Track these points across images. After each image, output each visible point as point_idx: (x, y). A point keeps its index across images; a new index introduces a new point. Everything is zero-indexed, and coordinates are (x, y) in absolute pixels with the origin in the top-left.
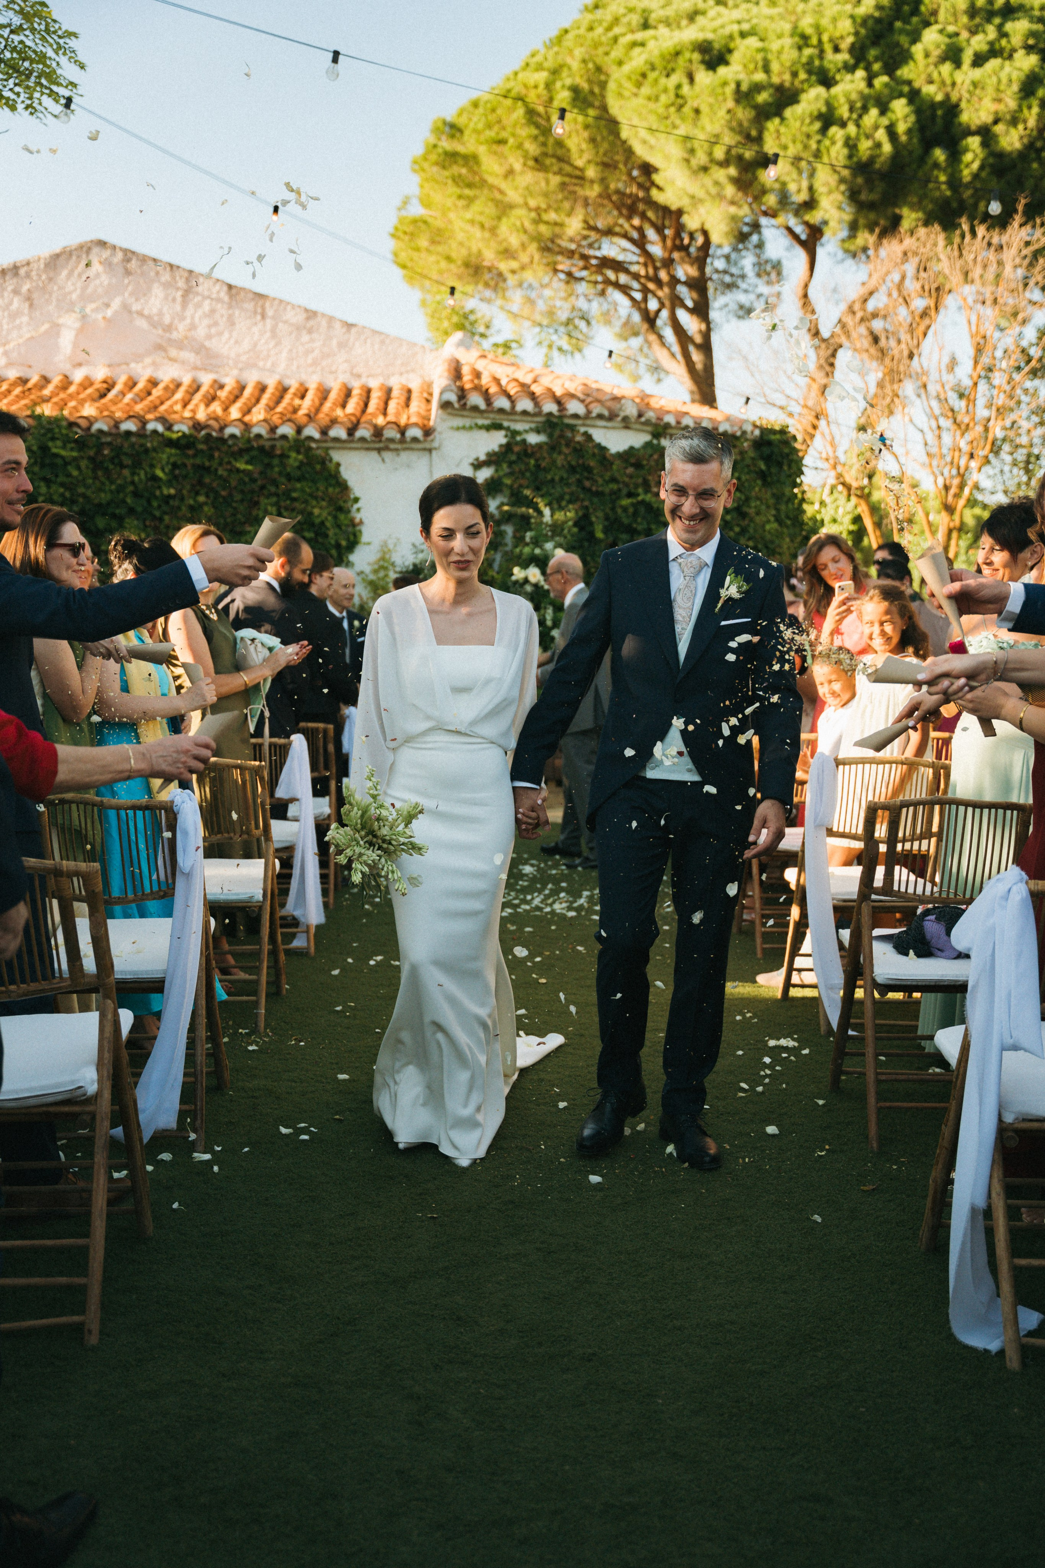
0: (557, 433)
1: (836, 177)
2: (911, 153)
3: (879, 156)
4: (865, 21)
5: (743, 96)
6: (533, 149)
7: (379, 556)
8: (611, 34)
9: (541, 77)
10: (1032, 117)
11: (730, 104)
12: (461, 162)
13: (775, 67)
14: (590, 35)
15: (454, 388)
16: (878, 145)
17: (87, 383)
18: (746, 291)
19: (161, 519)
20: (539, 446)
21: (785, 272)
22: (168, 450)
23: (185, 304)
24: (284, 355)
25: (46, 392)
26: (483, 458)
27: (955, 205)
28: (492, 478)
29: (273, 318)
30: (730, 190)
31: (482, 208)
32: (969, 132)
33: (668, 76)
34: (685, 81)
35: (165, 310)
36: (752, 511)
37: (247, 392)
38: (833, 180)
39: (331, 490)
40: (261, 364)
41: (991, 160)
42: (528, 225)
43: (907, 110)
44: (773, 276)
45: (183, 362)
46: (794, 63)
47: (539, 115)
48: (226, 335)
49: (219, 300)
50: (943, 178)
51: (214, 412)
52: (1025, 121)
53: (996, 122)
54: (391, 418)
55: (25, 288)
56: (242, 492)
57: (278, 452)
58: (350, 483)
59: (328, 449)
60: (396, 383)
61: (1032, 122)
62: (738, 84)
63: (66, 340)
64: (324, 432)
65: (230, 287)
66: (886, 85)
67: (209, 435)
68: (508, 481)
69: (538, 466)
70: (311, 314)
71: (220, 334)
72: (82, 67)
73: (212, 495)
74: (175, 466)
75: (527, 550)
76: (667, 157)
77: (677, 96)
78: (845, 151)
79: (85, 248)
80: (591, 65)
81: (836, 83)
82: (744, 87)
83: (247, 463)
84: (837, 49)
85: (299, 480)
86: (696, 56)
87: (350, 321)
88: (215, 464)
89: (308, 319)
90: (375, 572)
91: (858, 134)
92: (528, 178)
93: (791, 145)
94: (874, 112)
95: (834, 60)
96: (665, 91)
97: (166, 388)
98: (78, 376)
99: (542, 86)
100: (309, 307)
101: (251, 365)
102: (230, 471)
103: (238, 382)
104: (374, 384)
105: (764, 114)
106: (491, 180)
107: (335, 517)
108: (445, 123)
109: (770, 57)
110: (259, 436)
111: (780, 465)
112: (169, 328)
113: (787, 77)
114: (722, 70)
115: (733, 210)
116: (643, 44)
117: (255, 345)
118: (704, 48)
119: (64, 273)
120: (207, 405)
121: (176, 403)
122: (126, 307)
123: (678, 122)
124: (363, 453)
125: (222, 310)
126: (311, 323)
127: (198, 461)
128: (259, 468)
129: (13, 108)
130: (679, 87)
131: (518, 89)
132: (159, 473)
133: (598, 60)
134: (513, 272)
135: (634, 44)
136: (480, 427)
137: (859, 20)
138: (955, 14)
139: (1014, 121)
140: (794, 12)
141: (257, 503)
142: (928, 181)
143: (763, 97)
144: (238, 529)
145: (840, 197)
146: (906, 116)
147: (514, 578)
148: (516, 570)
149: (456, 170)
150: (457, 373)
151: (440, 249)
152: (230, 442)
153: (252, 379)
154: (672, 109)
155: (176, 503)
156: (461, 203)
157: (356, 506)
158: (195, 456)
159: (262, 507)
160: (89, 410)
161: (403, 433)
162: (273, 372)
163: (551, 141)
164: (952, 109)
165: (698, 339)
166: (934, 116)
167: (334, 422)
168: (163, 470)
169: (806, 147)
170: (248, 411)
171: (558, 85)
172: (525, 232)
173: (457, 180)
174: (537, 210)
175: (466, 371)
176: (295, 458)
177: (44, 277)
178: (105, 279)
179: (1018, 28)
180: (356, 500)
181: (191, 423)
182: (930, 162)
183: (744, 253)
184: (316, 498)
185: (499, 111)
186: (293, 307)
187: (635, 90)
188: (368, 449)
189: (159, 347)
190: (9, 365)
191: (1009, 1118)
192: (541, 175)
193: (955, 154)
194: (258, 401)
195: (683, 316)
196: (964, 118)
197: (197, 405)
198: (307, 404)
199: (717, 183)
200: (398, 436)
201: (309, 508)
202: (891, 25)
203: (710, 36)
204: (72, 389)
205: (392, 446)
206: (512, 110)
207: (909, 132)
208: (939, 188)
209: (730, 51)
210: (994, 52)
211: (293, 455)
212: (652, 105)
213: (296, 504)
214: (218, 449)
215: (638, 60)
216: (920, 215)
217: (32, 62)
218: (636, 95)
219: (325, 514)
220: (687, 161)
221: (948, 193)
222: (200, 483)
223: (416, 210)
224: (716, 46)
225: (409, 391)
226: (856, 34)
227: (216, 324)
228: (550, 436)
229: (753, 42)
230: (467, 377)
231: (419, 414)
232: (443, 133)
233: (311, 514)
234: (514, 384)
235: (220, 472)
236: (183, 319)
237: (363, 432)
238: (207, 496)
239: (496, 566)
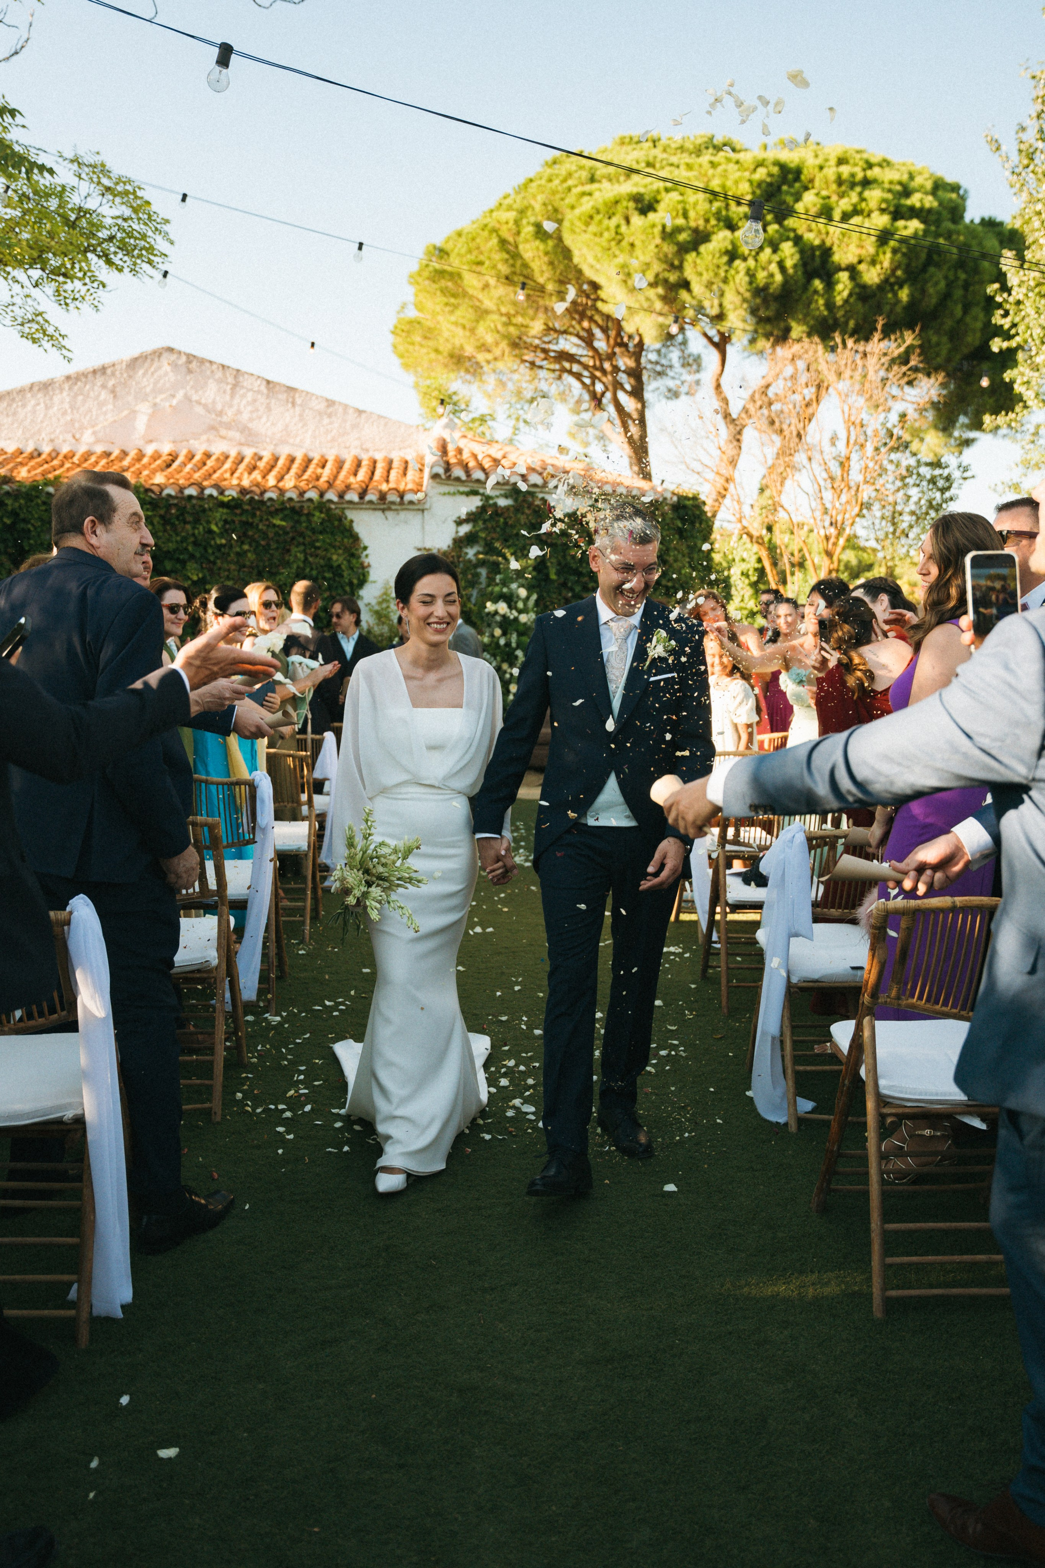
0: (521, 498)
1: (740, 297)
2: (796, 282)
3: (772, 283)
4: (759, 185)
5: (668, 235)
6: (504, 269)
7: (383, 591)
8: (565, 185)
9: (512, 215)
10: (886, 259)
11: (658, 241)
12: (447, 277)
13: (692, 214)
14: (550, 185)
15: (442, 463)
16: (772, 275)
17: (156, 456)
18: (673, 378)
19: (214, 563)
20: (507, 508)
21: (704, 364)
22: (221, 510)
23: (233, 395)
24: (310, 433)
25: (126, 463)
26: (464, 517)
27: (831, 322)
28: (471, 532)
29: (301, 405)
30: (658, 305)
31: (464, 313)
32: (839, 269)
33: (610, 218)
34: (623, 222)
35: (218, 398)
36: (671, 559)
37: (281, 463)
38: (738, 300)
39: (346, 540)
40: (291, 441)
41: (857, 290)
42: (500, 327)
43: (793, 250)
44: (695, 367)
45: (231, 440)
46: (706, 213)
47: (509, 243)
48: (264, 419)
49: (259, 392)
50: (821, 302)
51: (255, 479)
52: (881, 263)
53: (860, 262)
54: (392, 485)
55: (111, 383)
56: (277, 542)
57: (306, 512)
58: (361, 536)
59: (344, 509)
60: (396, 456)
61: (886, 264)
62: (664, 227)
63: (141, 423)
64: (341, 496)
65: (268, 382)
66: (777, 231)
67: (252, 499)
68: (483, 535)
69: (506, 523)
70: (331, 403)
71: (260, 418)
72: (172, 243)
73: (254, 544)
74: (226, 522)
75: (497, 589)
76: (609, 279)
77: (617, 233)
78: (747, 279)
79: (158, 354)
80: (550, 208)
81: (739, 228)
82: (668, 229)
83: (281, 520)
84: (739, 204)
85: (321, 533)
86: (632, 205)
87: (361, 408)
88: (256, 520)
89: (328, 406)
90: (380, 603)
91: (756, 267)
92: (501, 290)
93: (705, 273)
94: (768, 251)
95: (737, 211)
96: (608, 229)
97: (218, 459)
98: (149, 450)
99: (511, 222)
100: (329, 397)
101: (284, 442)
102: (268, 526)
103: (273, 455)
104: (379, 456)
105: (684, 249)
106: (471, 291)
107: (349, 562)
108: (435, 247)
109: (687, 207)
110: (291, 499)
111: (693, 523)
112: (220, 413)
113: (701, 223)
114: (651, 215)
115: (661, 319)
116: (590, 194)
117: (287, 426)
118: (637, 198)
119: (141, 372)
120: (250, 473)
121: (226, 471)
122: (187, 398)
123: (617, 252)
124: (371, 512)
125: (262, 399)
126: (330, 410)
127: (244, 518)
128: (291, 524)
129: (120, 270)
130: (618, 226)
131: (493, 224)
132: (214, 528)
133: (556, 204)
134: (488, 362)
135: (584, 194)
136: (462, 493)
137: (755, 184)
138: (827, 183)
139: (873, 262)
140: (706, 175)
141: (289, 551)
142: (810, 303)
143: (683, 237)
144: (274, 570)
145: (743, 313)
146: (792, 255)
147: (487, 610)
148: (489, 604)
149: (443, 283)
150: (444, 449)
151: (430, 343)
152: (269, 504)
153: (284, 452)
154: (613, 243)
155: (227, 550)
156: (447, 309)
157: (365, 553)
158: (241, 514)
159: (293, 553)
160: (159, 479)
161: (402, 497)
162: (301, 447)
163: (519, 263)
164: (827, 252)
165: (635, 416)
166: (813, 255)
167: (348, 487)
168: (216, 525)
169: (716, 274)
170: (281, 478)
171: (524, 222)
172: (498, 332)
173: (444, 291)
174: (508, 315)
175: (451, 448)
176: (318, 517)
177: (125, 375)
178: (172, 377)
179: (874, 196)
180: (365, 548)
181: (238, 489)
182: (812, 289)
183: (671, 348)
184: (334, 547)
185: (478, 240)
186: (317, 398)
187: (584, 228)
188: (375, 509)
189: (212, 428)
190: (98, 441)
191: (794, 980)
192: (511, 288)
193: (830, 285)
194: (289, 469)
195: (622, 397)
196: (836, 258)
197: (242, 474)
198: (326, 473)
199: (648, 299)
200: (398, 500)
201: (329, 555)
202: (779, 188)
203: (642, 190)
204: (145, 460)
205: (393, 507)
206: (488, 240)
207: (795, 266)
208: (818, 309)
209: (657, 202)
210: (856, 212)
211: (317, 514)
212: (597, 240)
213: (319, 552)
214: (259, 509)
215: (587, 205)
216: (805, 328)
217: (136, 239)
218: (585, 231)
219: (341, 559)
220: (625, 282)
221: (826, 313)
222: (245, 534)
223: (412, 313)
224: (647, 198)
225: (406, 462)
226: (753, 193)
227: (257, 410)
228: (516, 500)
229: (675, 196)
230: (451, 453)
231: (414, 482)
232: (433, 255)
233: (330, 559)
234: (488, 459)
235: (261, 527)
236: (231, 406)
237: (371, 496)
238: (250, 545)
239: (473, 600)
